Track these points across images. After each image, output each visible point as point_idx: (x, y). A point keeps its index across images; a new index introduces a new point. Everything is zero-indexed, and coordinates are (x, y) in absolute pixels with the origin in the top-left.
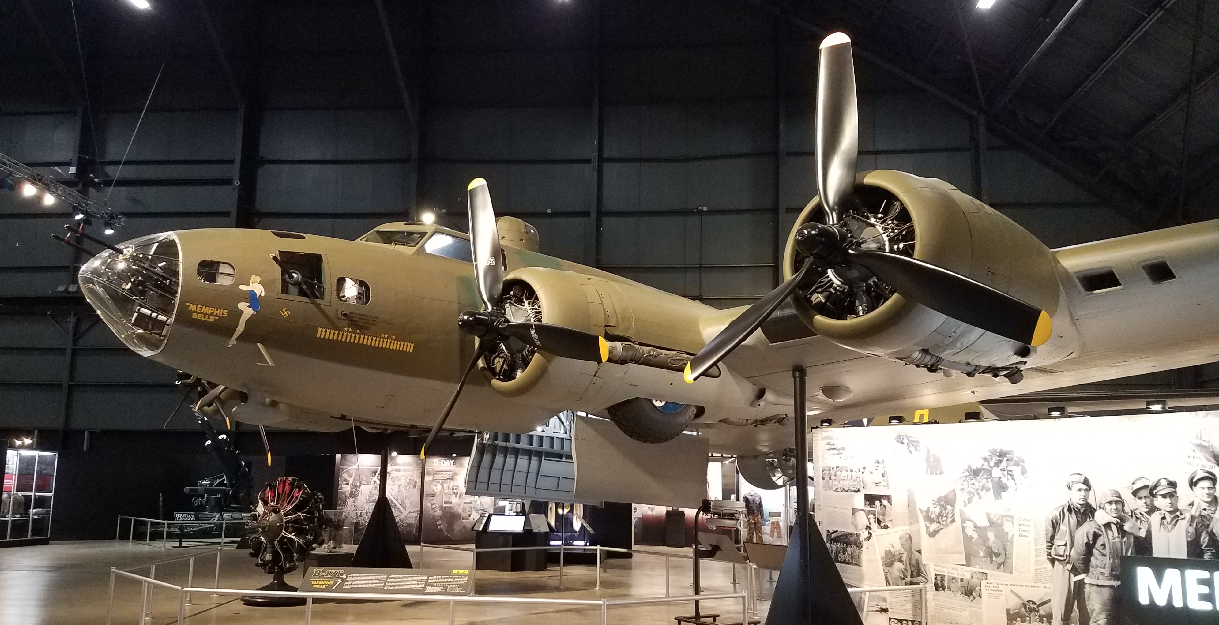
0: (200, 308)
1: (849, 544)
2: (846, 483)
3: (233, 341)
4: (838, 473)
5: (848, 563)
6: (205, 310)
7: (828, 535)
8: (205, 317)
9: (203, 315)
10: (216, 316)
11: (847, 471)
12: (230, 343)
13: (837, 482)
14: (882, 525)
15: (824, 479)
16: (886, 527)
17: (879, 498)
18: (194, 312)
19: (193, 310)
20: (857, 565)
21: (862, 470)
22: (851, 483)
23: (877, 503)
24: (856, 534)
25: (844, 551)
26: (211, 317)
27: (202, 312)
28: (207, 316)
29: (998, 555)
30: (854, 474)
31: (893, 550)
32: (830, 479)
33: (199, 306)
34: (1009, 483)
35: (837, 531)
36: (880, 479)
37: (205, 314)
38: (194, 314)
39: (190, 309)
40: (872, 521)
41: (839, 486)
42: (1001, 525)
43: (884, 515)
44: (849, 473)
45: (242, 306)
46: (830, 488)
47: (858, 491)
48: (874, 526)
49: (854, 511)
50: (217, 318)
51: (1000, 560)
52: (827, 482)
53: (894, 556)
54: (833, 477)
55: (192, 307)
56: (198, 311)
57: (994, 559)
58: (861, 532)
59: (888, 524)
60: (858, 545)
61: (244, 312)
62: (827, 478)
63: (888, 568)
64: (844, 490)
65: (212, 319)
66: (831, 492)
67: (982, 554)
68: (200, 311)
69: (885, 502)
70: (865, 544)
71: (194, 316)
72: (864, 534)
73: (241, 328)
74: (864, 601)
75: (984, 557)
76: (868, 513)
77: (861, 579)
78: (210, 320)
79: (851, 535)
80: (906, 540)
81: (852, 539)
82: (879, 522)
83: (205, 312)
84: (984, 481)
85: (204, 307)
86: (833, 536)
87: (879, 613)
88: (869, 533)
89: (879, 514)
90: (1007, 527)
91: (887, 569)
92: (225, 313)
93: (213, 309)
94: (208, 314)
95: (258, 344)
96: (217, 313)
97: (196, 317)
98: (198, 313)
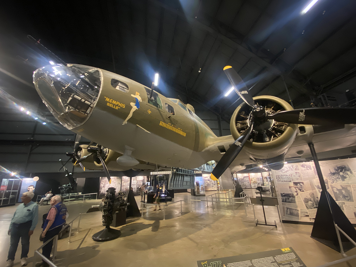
0: (112, 100)
1: (290, 197)
2: (285, 179)
3: (125, 122)
4: (282, 177)
5: (290, 202)
6: (114, 102)
7: (281, 195)
8: (113, 106)
9: (113, 105)
10: (119, 106)
11: (285, 176)
12: (124, 123)
13: (282, 179)
14: (302, 191)
15: (277, 178)
16: (303, 191)
17: (299, 183)
18: (108, 102)
20: (294, 203)
21: (291, 175)
22: (287, 179)
23: (298, 184)
24: (292, 194)
25: (288, 199)
26: (117, 107)
27: (112, 103)
28: (115, 106)
29: (347, 197)
30: (288, 177)
31: (307, 198)
32: (279, 178)
33: (111, 100)
34: (347, 176)
35: (284, 193)
36: (298, 177)
37: (114, 105)
38: (108, 103)
39: (106, 100)
40: (297, 190)
41: (283, 180)
42: (347, 188)
43: (302, 188)
44: (286, 177)
45: (132, 104)
46: (280, 181)
47: (291, 181)
48: (299, 191)
49: (290, 187)
50: (120, 108)
51: (348, 198)
52: (278, 179)
53: (308, 199)
54: (280, 178)
55: (107, 99)
56: (110, 102)
57: (346, 198)
58: (294, 193)
59: (304, 190)
60: (294, 197)
61: (133, 107)
62: (278, 178)
63: (307, 203)
64: (285, 181)
65: (117, 108)
66: (280, 182)
67: (341, 197)
69: (301, 184)
70: (296, 197)
71: (108, 104)
72: (295, 194)
73: (130, 115)
74: (299, 213)
75: (342, 198)
76: (295, 188)
77: (297, 207)
78: (116, 108)
79: (290, 194)
80: (312, 195)
81: (291, 195)
82: (300, 190)
83: (114, 103)
84: (337, 176)
85: (114, 101)
86: (283, 195)
87: (305, 217)
88: (297, 193)
89: (300, 187)
90: (349, 188)
91: (306, 204)
92: (123, 106)
93: (118, 102)
94: (115, 105)
95: (137, 125)
96: (120, 105)
97: (109, 105)
98: (110, 103)
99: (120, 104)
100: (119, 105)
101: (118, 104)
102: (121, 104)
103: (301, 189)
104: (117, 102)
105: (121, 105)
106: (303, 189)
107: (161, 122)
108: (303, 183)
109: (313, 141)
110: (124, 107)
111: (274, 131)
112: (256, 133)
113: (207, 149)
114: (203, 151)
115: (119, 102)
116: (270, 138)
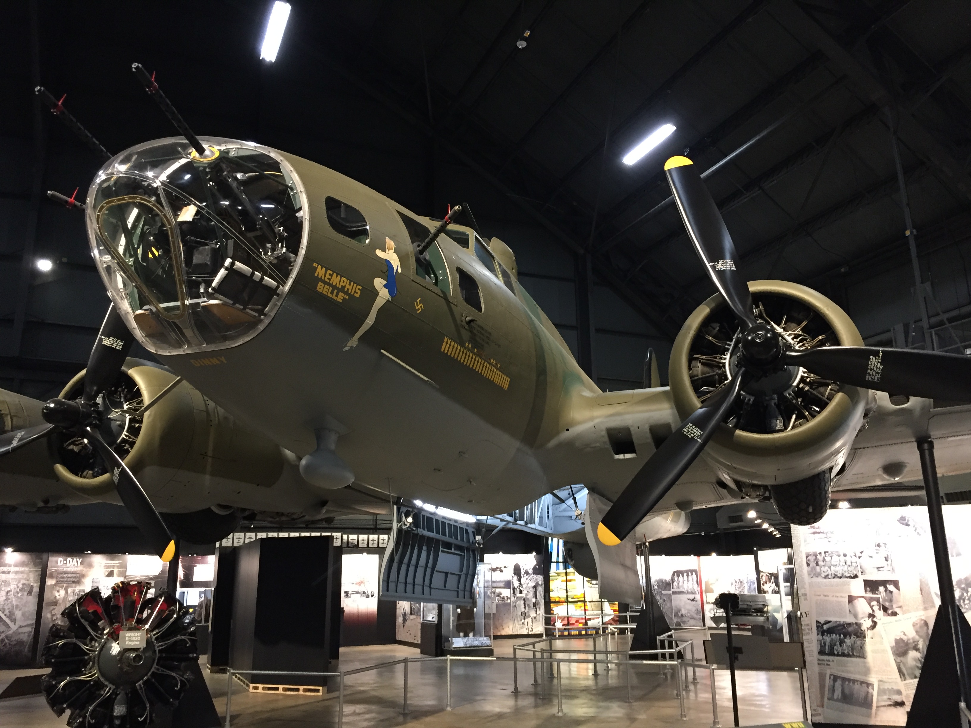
0: (330, 274)
1: (847, 634)
2: (837, 569)
3: (354, 342)
4: (828, 559)
5: (848, 656)
6: (336, 280)
7: (818, 627)
8: (332, 293)
9: (331, 289)
10: (346, 293)
11: (839, 556)
12: (349, 344)
13: (827, 568)
14: (890, 612)
15: (808, 565)
16: (895, 614)
17: (884, 583)
18: (321, 280)
19: (320, 277)
20: (859, 657)
21: (859, 554)
22: (845, 568)
23: (881, 589)
24: (857, 624)
25: (842, 642)
26: (340, 294)
27: (331, 282)
28: (335, 292)
30: (848, 559)
31: (905, 638)
32: (817, 564)
33: (329, 272)
35: (830, 622)
36: (883, 563)
37: (334, 287)
38: (320, 283)
39: (316, 275)
40: (876, 608)
41: (829, 572)
43: (891, 601)
44: (842, 558)
45: (379, 283)
46: (818, 575)
47: (856, 576)
48: (879, 614)
49: (851, 599)
50: (347, 297)
52: (813, 569)
53: (907, 644)
54: (821, 563)
55: (320, 272)
56: (326, 280)
58: (862, 621)
59: (897, 610)
60: (861, 635)
61: (380, 294)
62: (813, 564)
63: (902, 659)
64: (836, 576)
65: (340, 297)
66: (820, 580)
68: (328, 281)
69: (891, 587)
70: (869, 634)
71: (320, 287)
72: (866, 624)
73: (370, 320)
74: (872, 696)
76: (869, 601)
77: (867, 671)
78: (338, 300)
79: (850, 624)
80: (921, 627)
81: (850, 629)
82: (885, 609)
83: (334, 284)
85: (335, 275)
86: (825, 627)
87: (893, 707)
88: (873, 621)
89: (884, 600)
91: (899, 660)
92: (357, 291)
93: (345, 280)
94: (337, 288)
95: (382, 351)
96: (348, 289)
97: (320, 291)
98: (325, 283)
99: (350, 284)
100: (346, 290)
101: (344, 285)
102: (352, 283)
103: (887, 604)
104: (343, 279)
105: (350, 287)
106: (894, 606)
107: (446, 339)
108: (896, 584)
109: (934, 433)
110: (357, 295)
111: (800, 400)
112: (749, 400)
113: (565, 436)
114: (552, 443)
115: (347, 279)
116: (787, 421)
